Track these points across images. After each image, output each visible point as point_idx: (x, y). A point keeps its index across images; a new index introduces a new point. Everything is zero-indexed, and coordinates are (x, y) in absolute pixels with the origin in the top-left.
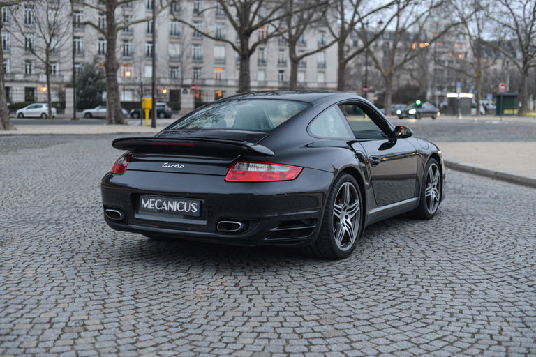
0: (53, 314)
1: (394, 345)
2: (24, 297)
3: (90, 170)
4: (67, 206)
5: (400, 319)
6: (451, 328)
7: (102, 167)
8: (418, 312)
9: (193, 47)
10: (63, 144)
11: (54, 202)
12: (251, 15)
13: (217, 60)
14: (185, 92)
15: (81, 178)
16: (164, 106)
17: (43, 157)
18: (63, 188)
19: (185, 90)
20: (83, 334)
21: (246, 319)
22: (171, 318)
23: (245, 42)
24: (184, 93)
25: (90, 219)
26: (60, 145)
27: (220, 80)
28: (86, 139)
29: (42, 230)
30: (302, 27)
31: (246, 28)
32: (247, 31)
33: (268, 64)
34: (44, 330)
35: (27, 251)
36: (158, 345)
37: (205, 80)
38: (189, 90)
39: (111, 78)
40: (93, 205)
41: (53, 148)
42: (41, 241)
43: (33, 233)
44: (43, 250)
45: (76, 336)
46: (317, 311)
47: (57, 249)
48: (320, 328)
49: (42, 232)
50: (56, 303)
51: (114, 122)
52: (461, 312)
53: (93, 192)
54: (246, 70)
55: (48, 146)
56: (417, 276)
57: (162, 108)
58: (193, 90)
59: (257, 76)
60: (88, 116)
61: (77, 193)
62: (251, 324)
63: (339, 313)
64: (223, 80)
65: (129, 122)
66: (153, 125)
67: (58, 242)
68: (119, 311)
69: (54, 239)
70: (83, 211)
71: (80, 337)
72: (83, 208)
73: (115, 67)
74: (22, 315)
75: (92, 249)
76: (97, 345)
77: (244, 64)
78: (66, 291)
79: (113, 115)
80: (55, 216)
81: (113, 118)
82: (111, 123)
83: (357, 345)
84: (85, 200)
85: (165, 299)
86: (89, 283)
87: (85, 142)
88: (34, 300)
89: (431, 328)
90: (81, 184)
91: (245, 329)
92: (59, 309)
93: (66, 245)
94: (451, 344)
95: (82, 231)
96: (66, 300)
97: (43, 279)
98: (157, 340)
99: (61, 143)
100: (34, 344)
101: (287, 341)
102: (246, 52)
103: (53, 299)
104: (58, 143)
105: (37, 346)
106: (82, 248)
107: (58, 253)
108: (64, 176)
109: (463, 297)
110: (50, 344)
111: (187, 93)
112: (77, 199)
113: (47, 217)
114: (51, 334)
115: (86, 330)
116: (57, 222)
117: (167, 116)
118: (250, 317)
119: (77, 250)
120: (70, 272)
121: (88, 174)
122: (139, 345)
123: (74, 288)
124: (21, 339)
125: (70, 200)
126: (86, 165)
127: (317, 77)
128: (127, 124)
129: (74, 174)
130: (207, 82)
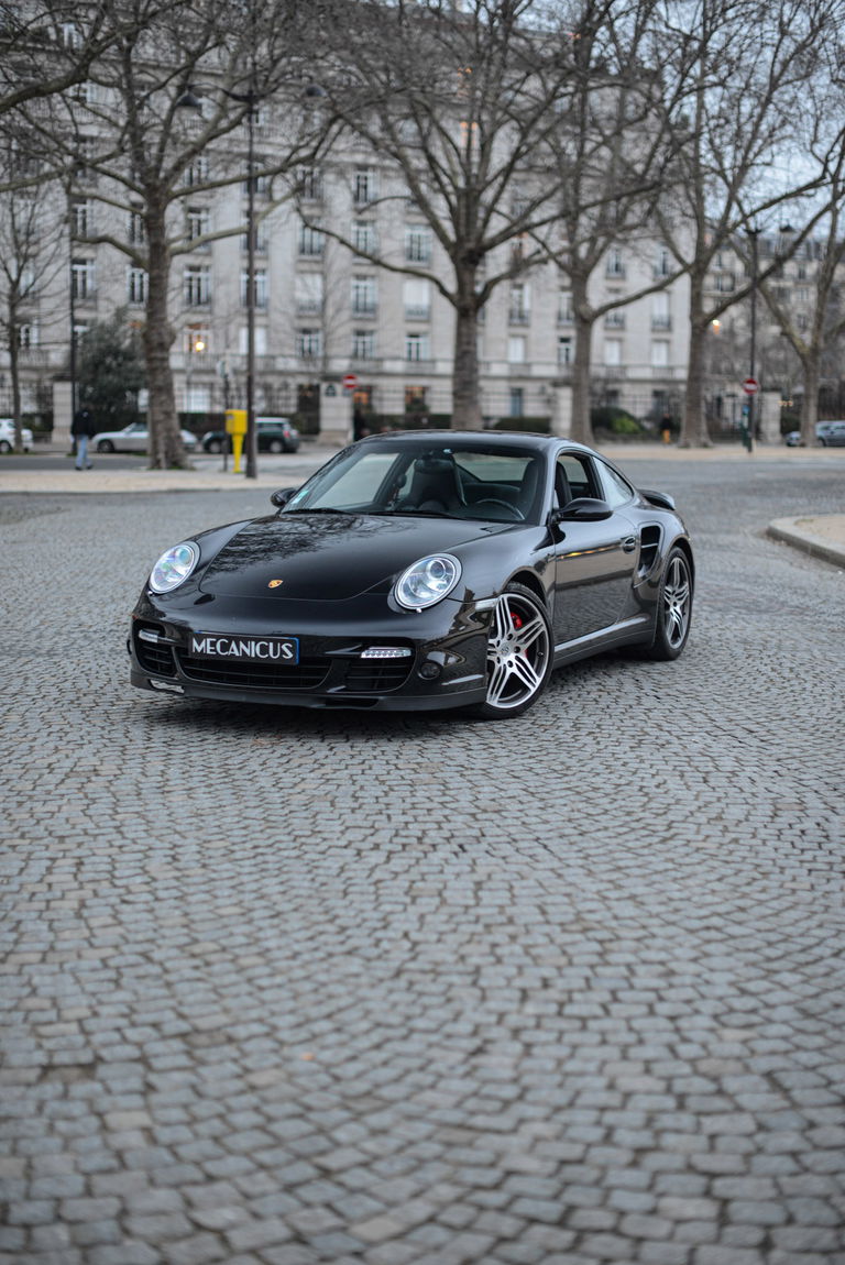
0: (53, 759)
1: (502, 793)
2: (10, 743)
3: (109, 568)
4: (67, 628)
5: (531, 770)
6: (593, 780)
7: (132, 562)
8: (562, 763)
9: (354, 282)
10: (53, 516)
11: (42, 623)
12: (481, 214)
13: (410, 312)
14: (331, 393)
15: (91, 584)
16: (280, 425)
17: (14, 542)
18: (57, 600)
19: (330, 387)
20: (93, 778)
21: (316, 766)
22: (215, 765)
23: (466, 277)
24: (327, 394)
25: (106, 649)
26: (46, 518)
27: (418, 360)
28: (100, 503)
29: (26, 663)
30: (601, 241)
31: (471, 245)
32: (471, 252)
33: (534, 321)
34: (41, 776)
35: (5, 691)
36: (191, 789)
37: (380, 360)
38: (339, 388)
39: (157, 364)
40: (114, 627)
41: (31, 524)
42: (26, 679)
43: (12, 668)
44: (32, 690)
45: (85, 780)
46: (420, 760)
47: (54, 689)
48: (414, 776)
49: (26, 667)
50: (57, 749)
51: (163, 464)
52: (624, 764)
53: (113, 606)
54: (468, 343)
55: (20, 519)
56: (599, 726)
57: (276, 429)
58: (349, 386)
59: (506, 353)
60: (106, 447)
61: (84, 608)
62: (323, 771)
63: (449, 762)
64: (425, 361)
65: (198, 465)
66: (250, 472)
67: (54, 680)
68: (144, 758)
69: (47, 677)
70: (95, 636)
71: (90, 782)
72: (95, 632)
73: (167, 339)
74: (10, 762)
75: (108, 689)
76: (112, 789)
77: (464, 330)
78: (70, 737)
79: (162, 447)
80: (47, 644)
81: (161, 456)
82: (156, 465)
83: (452, 793)
84: (99, 620)
85: (211, 747)
86: (103, 728)
87: (100, 509)
88: (25, 746)
89: (566, 779)
90: (91, 593)
91: (312, 775)
92: (61, 755)
93: (68, 685)
94: (578, 793)
95: (93, 664)
96: (71, 746)
97: (34, 725)
98: (191, 785)
99: (49, 512)
100: (31, 787)
101: (362, 788)
102: (469, 301)
103: (51, 745)
104: (42, 513)
105: (34, 789)
106: (93, 688)
107: (55, 693)
108: (59, 578)
109: (645, 752)
110: (52, 787)
111: (334, 394)
112: (84, 618)
113: (33, 645)
114: (52, 779)
115: (97, 775)
116: (50, 653)
117: (289, 449)
118: (323, 765)
119: (85, 690)
120: (75, 716)
121: (105, 574)
122: (166, 789)
123: (82, 733)
124: (11, 783)
125: (72, 619)
126: (100, 558)
127: (650, 355)
128: (193, 469)
129: (77, 575)
130: (388, 366)
